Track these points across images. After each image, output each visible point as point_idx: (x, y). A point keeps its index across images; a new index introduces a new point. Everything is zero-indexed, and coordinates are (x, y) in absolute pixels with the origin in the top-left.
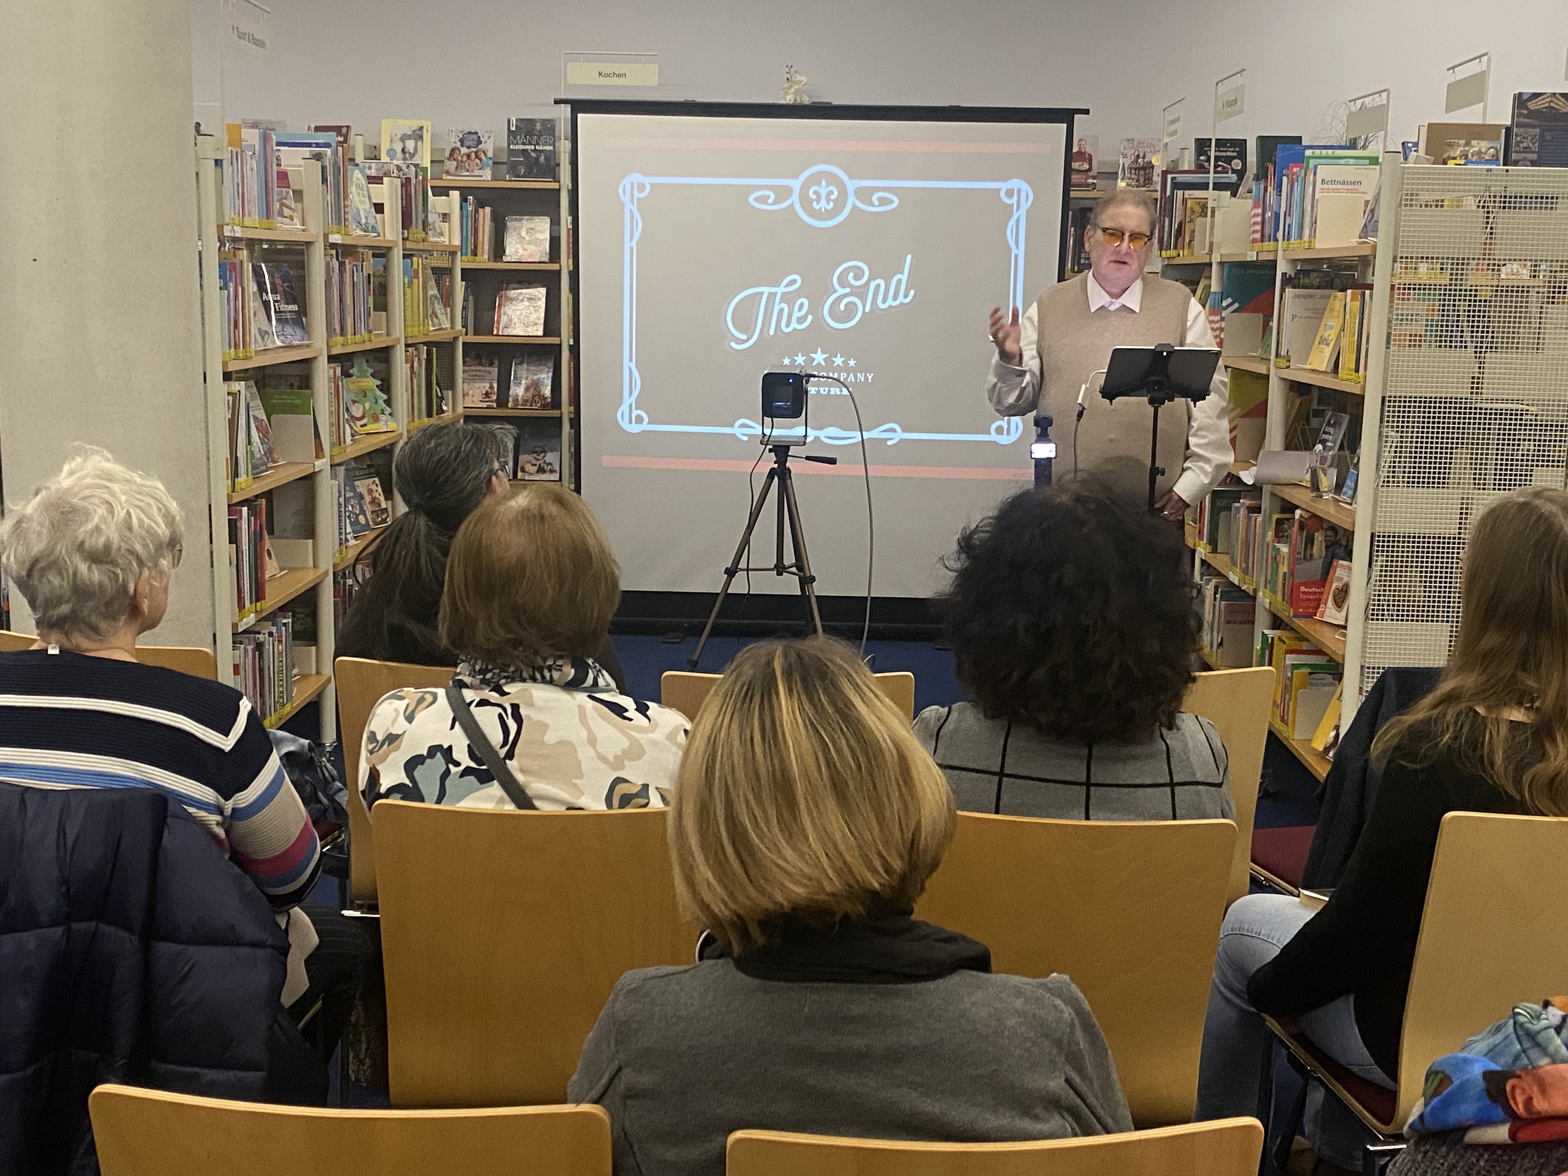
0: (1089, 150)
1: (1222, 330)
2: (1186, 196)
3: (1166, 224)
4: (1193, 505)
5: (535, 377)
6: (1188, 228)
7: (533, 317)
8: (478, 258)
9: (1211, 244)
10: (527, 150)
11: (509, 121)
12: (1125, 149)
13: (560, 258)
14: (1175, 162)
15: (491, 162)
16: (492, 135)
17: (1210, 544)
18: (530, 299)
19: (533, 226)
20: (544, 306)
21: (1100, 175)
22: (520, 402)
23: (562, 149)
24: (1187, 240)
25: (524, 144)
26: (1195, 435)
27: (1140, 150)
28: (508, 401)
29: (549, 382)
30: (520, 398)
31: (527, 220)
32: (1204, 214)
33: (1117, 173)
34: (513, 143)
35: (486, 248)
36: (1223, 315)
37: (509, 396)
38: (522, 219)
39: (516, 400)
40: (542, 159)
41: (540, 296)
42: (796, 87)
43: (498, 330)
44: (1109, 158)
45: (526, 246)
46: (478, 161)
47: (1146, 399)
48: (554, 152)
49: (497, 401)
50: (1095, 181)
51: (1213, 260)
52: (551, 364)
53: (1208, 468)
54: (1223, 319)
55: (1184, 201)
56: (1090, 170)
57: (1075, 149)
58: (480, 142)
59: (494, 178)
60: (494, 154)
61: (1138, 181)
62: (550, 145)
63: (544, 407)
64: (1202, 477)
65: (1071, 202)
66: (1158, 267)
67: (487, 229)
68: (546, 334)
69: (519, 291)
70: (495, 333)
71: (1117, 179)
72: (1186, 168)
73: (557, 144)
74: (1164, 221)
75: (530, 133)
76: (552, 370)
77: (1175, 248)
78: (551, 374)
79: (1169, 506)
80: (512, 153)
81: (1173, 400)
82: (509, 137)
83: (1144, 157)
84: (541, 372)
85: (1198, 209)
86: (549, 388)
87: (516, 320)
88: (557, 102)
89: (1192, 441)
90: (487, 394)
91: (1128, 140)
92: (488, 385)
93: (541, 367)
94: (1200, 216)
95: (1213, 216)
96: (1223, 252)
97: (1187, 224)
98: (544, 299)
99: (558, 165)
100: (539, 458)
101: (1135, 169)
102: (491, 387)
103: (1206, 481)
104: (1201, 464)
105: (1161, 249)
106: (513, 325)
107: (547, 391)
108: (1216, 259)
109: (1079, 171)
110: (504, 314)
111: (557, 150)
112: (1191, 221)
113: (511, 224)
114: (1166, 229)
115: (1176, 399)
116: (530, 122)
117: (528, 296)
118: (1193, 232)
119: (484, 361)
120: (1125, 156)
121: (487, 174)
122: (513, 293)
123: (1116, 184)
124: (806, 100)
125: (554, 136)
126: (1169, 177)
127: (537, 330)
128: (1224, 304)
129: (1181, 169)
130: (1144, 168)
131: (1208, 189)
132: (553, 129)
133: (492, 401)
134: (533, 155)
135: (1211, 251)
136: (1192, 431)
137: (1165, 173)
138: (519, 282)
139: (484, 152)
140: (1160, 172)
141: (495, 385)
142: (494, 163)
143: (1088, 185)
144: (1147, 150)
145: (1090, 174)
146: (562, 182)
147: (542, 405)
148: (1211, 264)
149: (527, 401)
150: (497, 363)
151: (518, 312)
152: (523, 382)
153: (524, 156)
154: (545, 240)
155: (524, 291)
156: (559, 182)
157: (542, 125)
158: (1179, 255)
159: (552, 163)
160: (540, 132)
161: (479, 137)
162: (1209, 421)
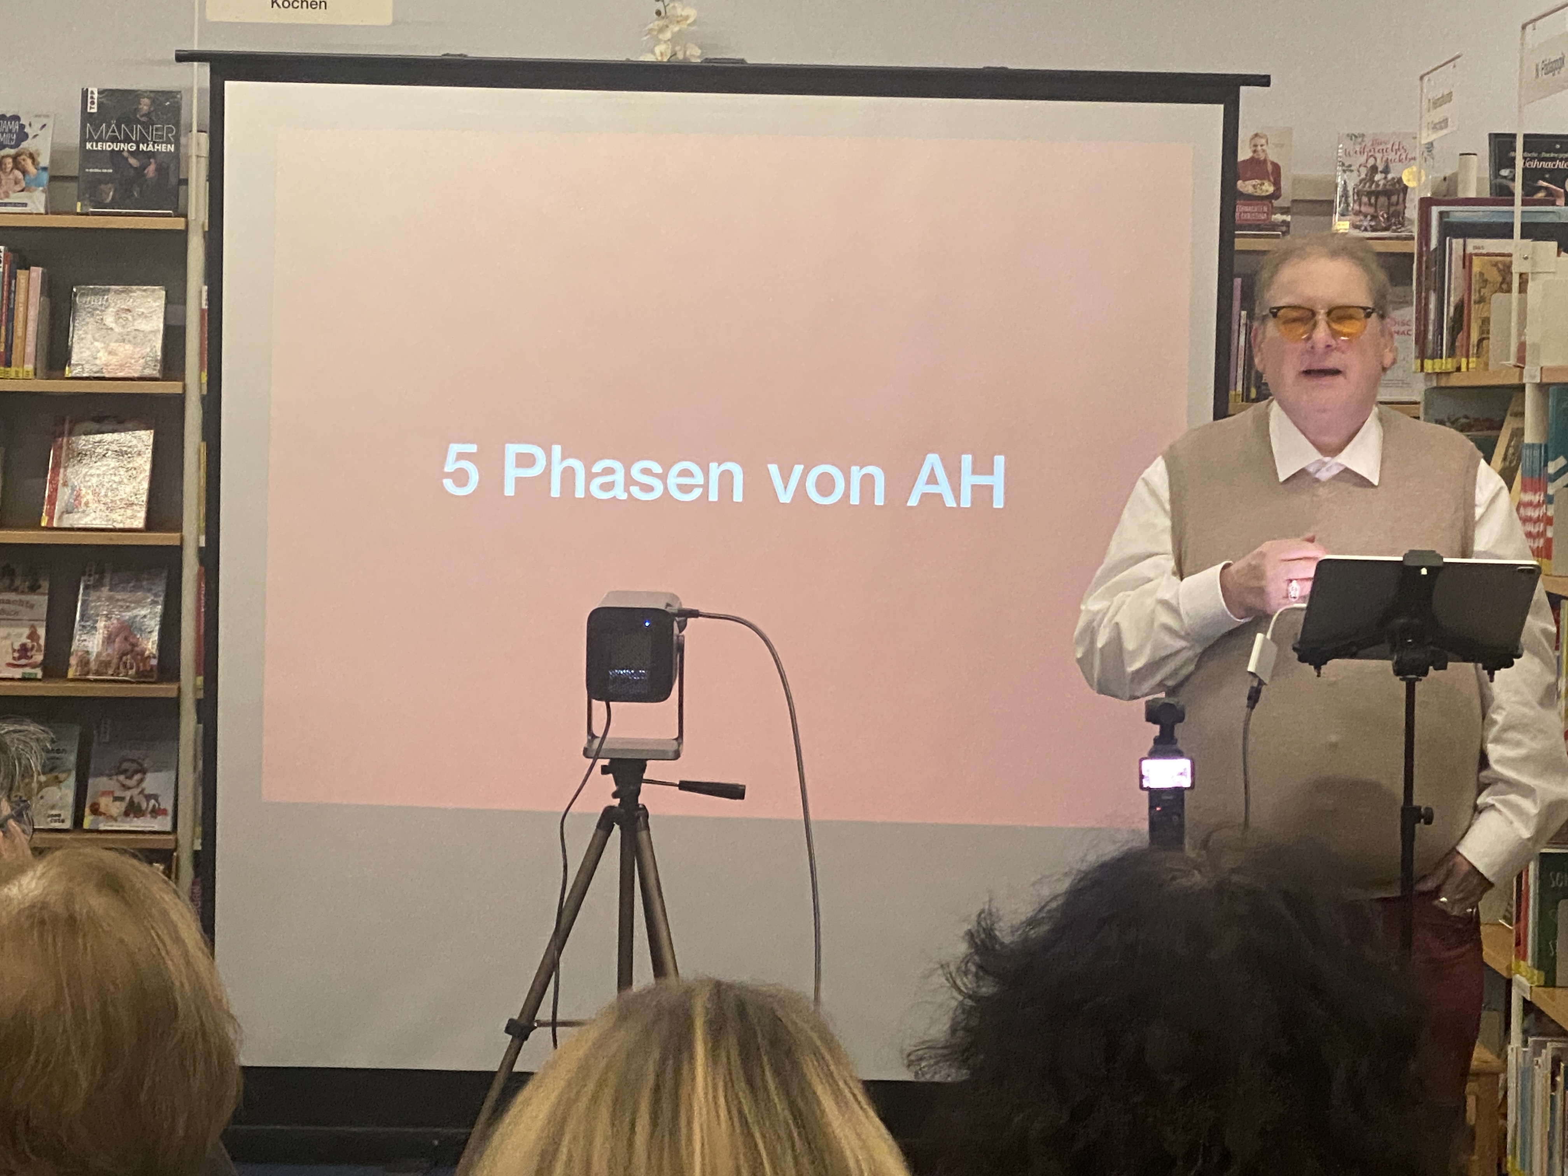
0: (1272, 155)
1: (1549, 521)
2: (1470, 249)
3: (1432, 306)
4: (1499, 885)
5: (127, 615)
6: (1476, 313)
7: (125, 491)
8: (12, 371)
9: (1522, 347)
10: (120, 152)
11: (85, 93)
12: (1347, 154)
13: (183, 370)
14: (1451, 182)
15: (45, 176)
16: (50, 123)
17: (1539, 968)
18: (120, 453)
19: (129, 304)
20: (148, 467)
21: (1299, 206)
22: (93, 666)
23: (193, 151)
24: (1475, 337)
25: (114, 140)
26: (1497, 740)
27: (1379, 156)
28: (68, 665)
29: (154, 624)
30: (93, 657)
31: (116, 292)
32: (1505, 286)
33: (1332, 202)
34: (91, 139)
35: (30, 349)
36: (1551, 491)
37: (69, 654)
38: (109, 290)
39: (84, 663)
40: (151, 171)
41: (141, 447)
42: (676, 29)
43: (51, 518)
44: (1316, 173)
45: (113, 345)
46: (18, 174)
47: (1388, 664)
48: (176, 157)
49: (44, 665)
50: (1288, 218)
51: (1525, 380)
52: (160, 587)
53: (1531, 808)
54: (1549, 500)
55: (1467, 260)
56: (1276, 195)
57: (1244, 154)
58: (23, 136)
59: (51, 210)
60: (52, 161)
61: (1374, 217)
62: (168, 142)
63: (143, 676)
64: (1517, 824)
65: (1237, 259)
66: (1417, 392)
67: (33, 313)
68: (151, 524)
69: (98, 437)
70: (43, 524)
71: (1330, 213)
72: (1472, 194)
73: (183, 140)
74: (1427, 298)
75: (129, 119)
76: (161, 599)
77: (1452, 353)
78: (159, 608)
79: (1447, 887)
80: (88, 157)
81: (1444, 668)
82: (83, 127)
83: (1386, 171)
84: (139, 603)
85: (1494, 276)
86: (155, 636)
87: (90, 497)
88: (183, 57)
89: (1494, 751)
90: (24, 651)
91: (1352, 137)
92: (26, 631)
93: (139, 594)
94: (1501, 290)
95: (1523, 289)
96: (1546, 363)
97: (1474, 307)
98: (148, 454)
99: (185, 182)
100: (129, 783)
101: (1369, 194)
102: (33, 636)
103: (1526, 834)
104: (1513, 797)
105: (1422, 355)
106: (83, 507)
107: (151, 644)
108: (1531, 377)
109: (1250, 198)
110: (65, 484)
111: (182, 150)
112: (1481, 300)
113: (85, 301)
114: (1432, 316)
115: (1450, 665)
116: (128, 97)
117: (115, 447)
118: (1486, 321)
119: (18, 582)
120: (1347, 169)
121: (37, 201)
122: (84, 442)
123: (1330, 224)
124: (694, 55)
125: (177, 124)
126: (1435, 210)
127: (133, 517)
128: (1552, 468)
129: (1461, 195)
130: (1387, 193)
131: (1511, 237)
132: (176, 109)
133: (34, 666)
134: (133, 161)
135: (1521, 359)
136: (1494, 731)
137: (1425, 204)
138: (99, 420)
139: (32, 156)
140: (1416, 202)
141: (42, 632)
142: (53, 178)
143: (1274, 226)
144: (1391, 156)
145: (1276, 203)
146: (192, 215)
147: (137, 672)
148: (1522, 388)
149: (107, 664)
150: (45, 585)
151: (94, 480)
152: (101, 624)
153: (114, 165)
154: (154, 332)
155: (108, 437)
156: (185, 216)
157: (153, 101)
158: (1459, 369)
159: (173, 180)
160: (148, 115)
161: (22, 127)
162: (1526, 710)
